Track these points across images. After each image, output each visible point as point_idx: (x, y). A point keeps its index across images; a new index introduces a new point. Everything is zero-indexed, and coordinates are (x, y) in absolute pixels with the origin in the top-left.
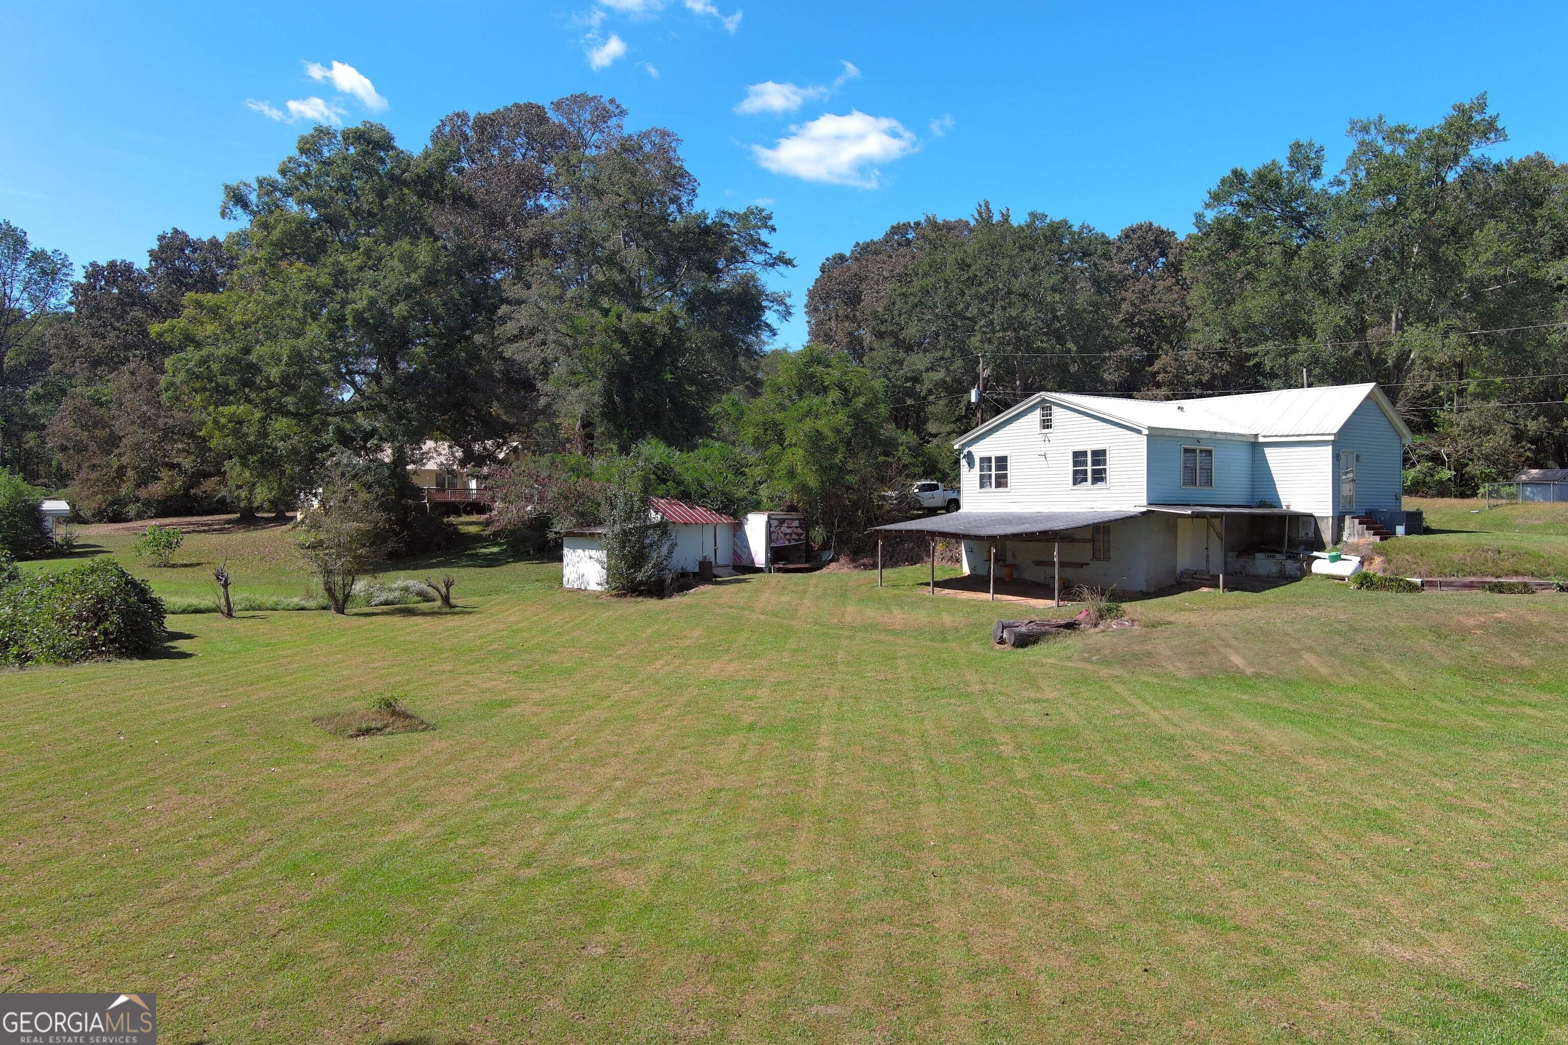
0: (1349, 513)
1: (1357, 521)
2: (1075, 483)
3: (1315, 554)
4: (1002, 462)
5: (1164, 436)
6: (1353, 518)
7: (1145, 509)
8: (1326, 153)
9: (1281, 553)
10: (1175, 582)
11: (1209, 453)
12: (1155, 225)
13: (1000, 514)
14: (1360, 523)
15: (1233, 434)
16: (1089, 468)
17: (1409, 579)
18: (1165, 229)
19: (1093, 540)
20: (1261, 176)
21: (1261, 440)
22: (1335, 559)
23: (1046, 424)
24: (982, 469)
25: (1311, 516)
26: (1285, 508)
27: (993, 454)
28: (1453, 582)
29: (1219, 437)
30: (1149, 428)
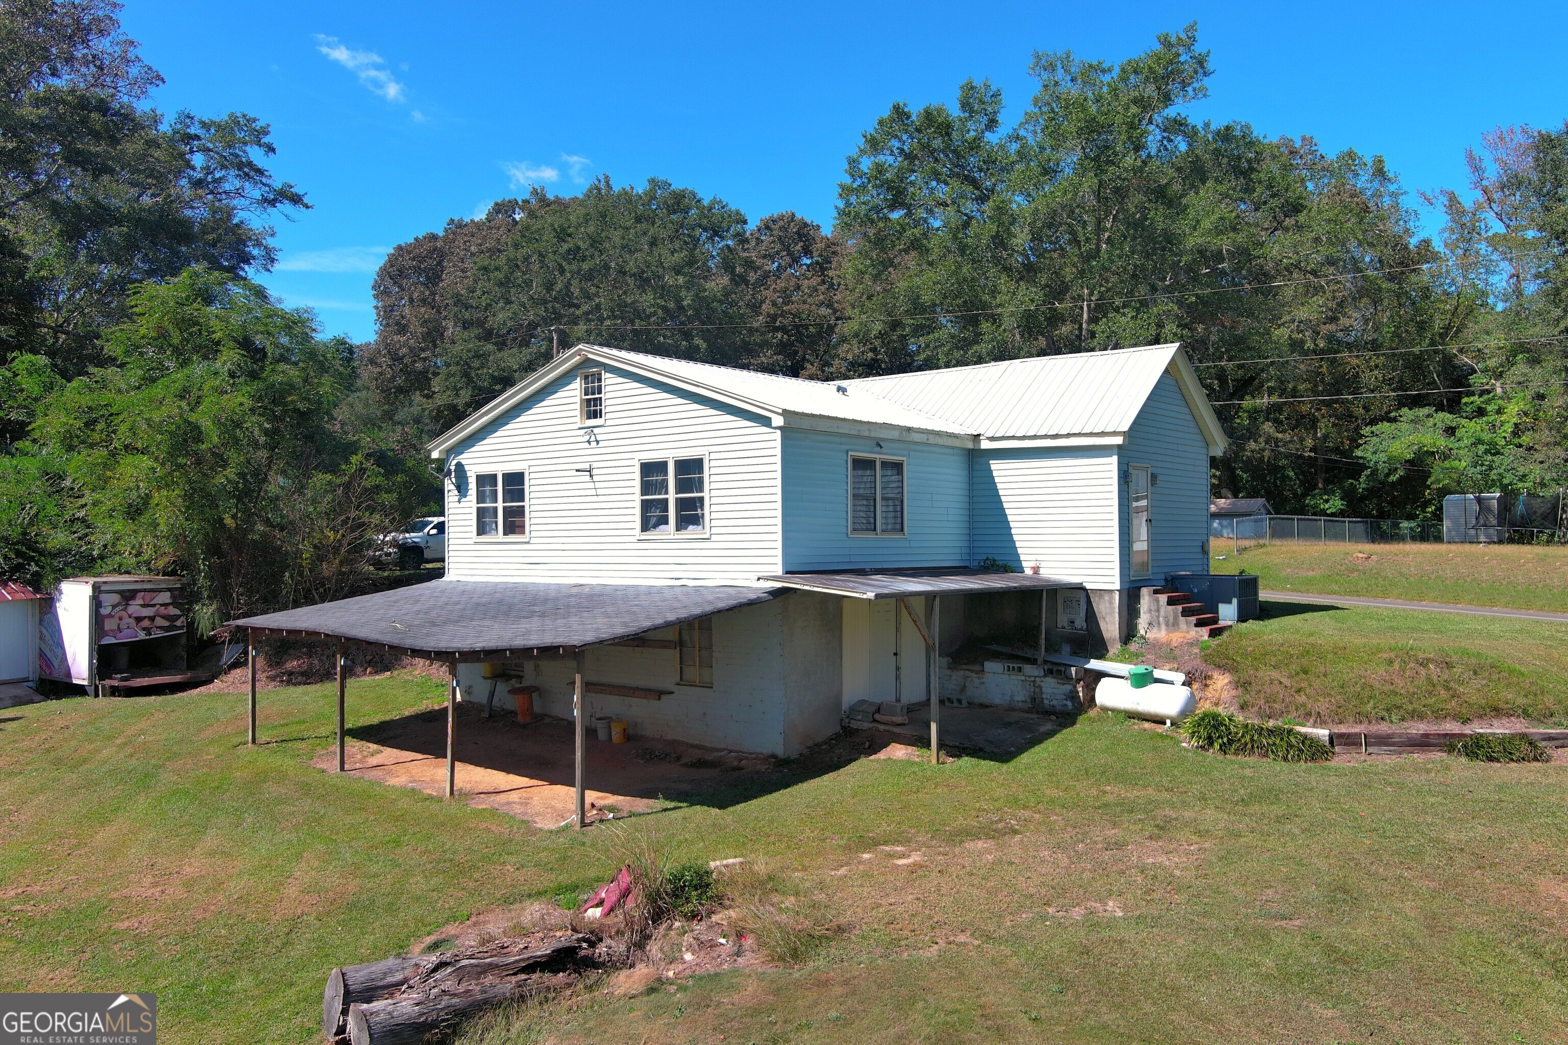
0: (1146, 583)
1: (1163, 598)
2: (646, 526)
3: (1094, 664)
4: (515, 482)
5: (814, 431)
6: (1156, 592)
7: (779, 585)
8: (1005, 98)
9: (1033, 662)
10: (838, 729)
11: (898, 467)
12: (799, 216)
13: (515, 587)
14: (1171, 602)
15: (938, 434)
16: (672, 496)
17: (1303, 730)
18: (809, 221)
19: (681, 644)
20: (929, 116)
21: (985, 445)
22: (1143, 680)
23: (593, 409)
24: (480, 498)
25: (1080, 588)
26: (1028, 572)
27: (500, 469)
28: (1389, 736)
29: (916, 437)
30: (786, 413)
